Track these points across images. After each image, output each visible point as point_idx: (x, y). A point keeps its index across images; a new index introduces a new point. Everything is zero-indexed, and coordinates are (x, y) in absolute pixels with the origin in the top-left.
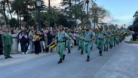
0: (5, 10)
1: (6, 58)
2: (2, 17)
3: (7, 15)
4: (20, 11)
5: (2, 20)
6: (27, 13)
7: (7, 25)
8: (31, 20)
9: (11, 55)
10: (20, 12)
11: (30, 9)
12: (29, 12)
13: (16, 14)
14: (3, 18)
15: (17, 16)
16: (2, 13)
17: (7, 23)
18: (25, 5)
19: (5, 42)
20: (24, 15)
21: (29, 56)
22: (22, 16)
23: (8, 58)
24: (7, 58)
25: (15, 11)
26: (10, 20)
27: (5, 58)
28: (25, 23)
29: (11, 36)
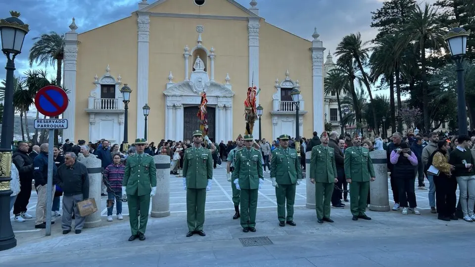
0: (354, 77)
1: (355, 218)
2: (345, 98)
3: (360, 91)
4: (397, 75)
5: (345, 106)
6: (422, 76)
7: (357, 120)
8: (440, 97)
9: (367, 213)
10: (397, 78)
11: (435, 59)
12: (431, 73)
13: (386, 84)
14: (348, 102)
15: (389, 90)
16: (347, 88)
17: (359, 117)
18: (415, 49)
19: (351, 173)
20: (412, 84)
21: (424, 225)
22: (407, 89)
23: (359, 219)
24: (357, 220)
25: (382, 76)
26: (368, 104)
27: (353, 219)
28: (417, 111)
29: (369, 157)
